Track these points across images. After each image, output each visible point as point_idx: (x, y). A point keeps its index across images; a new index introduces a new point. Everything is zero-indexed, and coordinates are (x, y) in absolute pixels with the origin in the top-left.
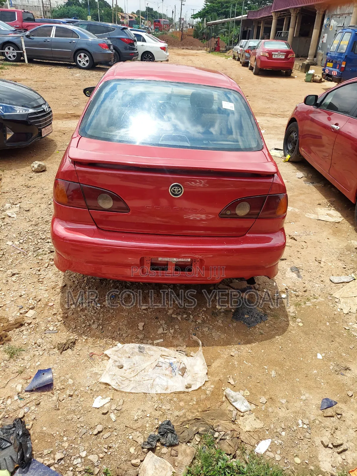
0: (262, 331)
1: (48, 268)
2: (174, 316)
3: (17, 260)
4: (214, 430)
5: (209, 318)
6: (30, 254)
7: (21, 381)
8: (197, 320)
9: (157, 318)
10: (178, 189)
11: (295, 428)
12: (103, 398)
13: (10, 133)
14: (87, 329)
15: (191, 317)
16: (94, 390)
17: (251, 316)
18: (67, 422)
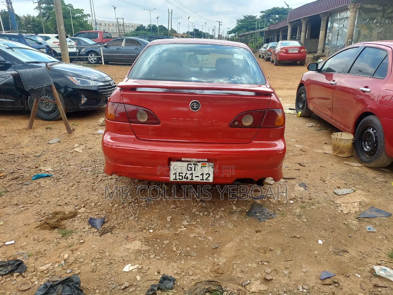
0: (270, 224)
1: (101, 182)
2: (197, 213)
3: (78, 177)
4: (222, 290)
5: (226, 215)
6: (88, 173)
7: (69, 252)
8: (216, 216)
9: (182, 214)
10: (196, 104)
11: (296, 291)
12: (132, 265)
13: (85, 99)
14: (125, 220)
15: (211, 214)
16: (126, 260)
17: (262, 214)
18: (100, 280)
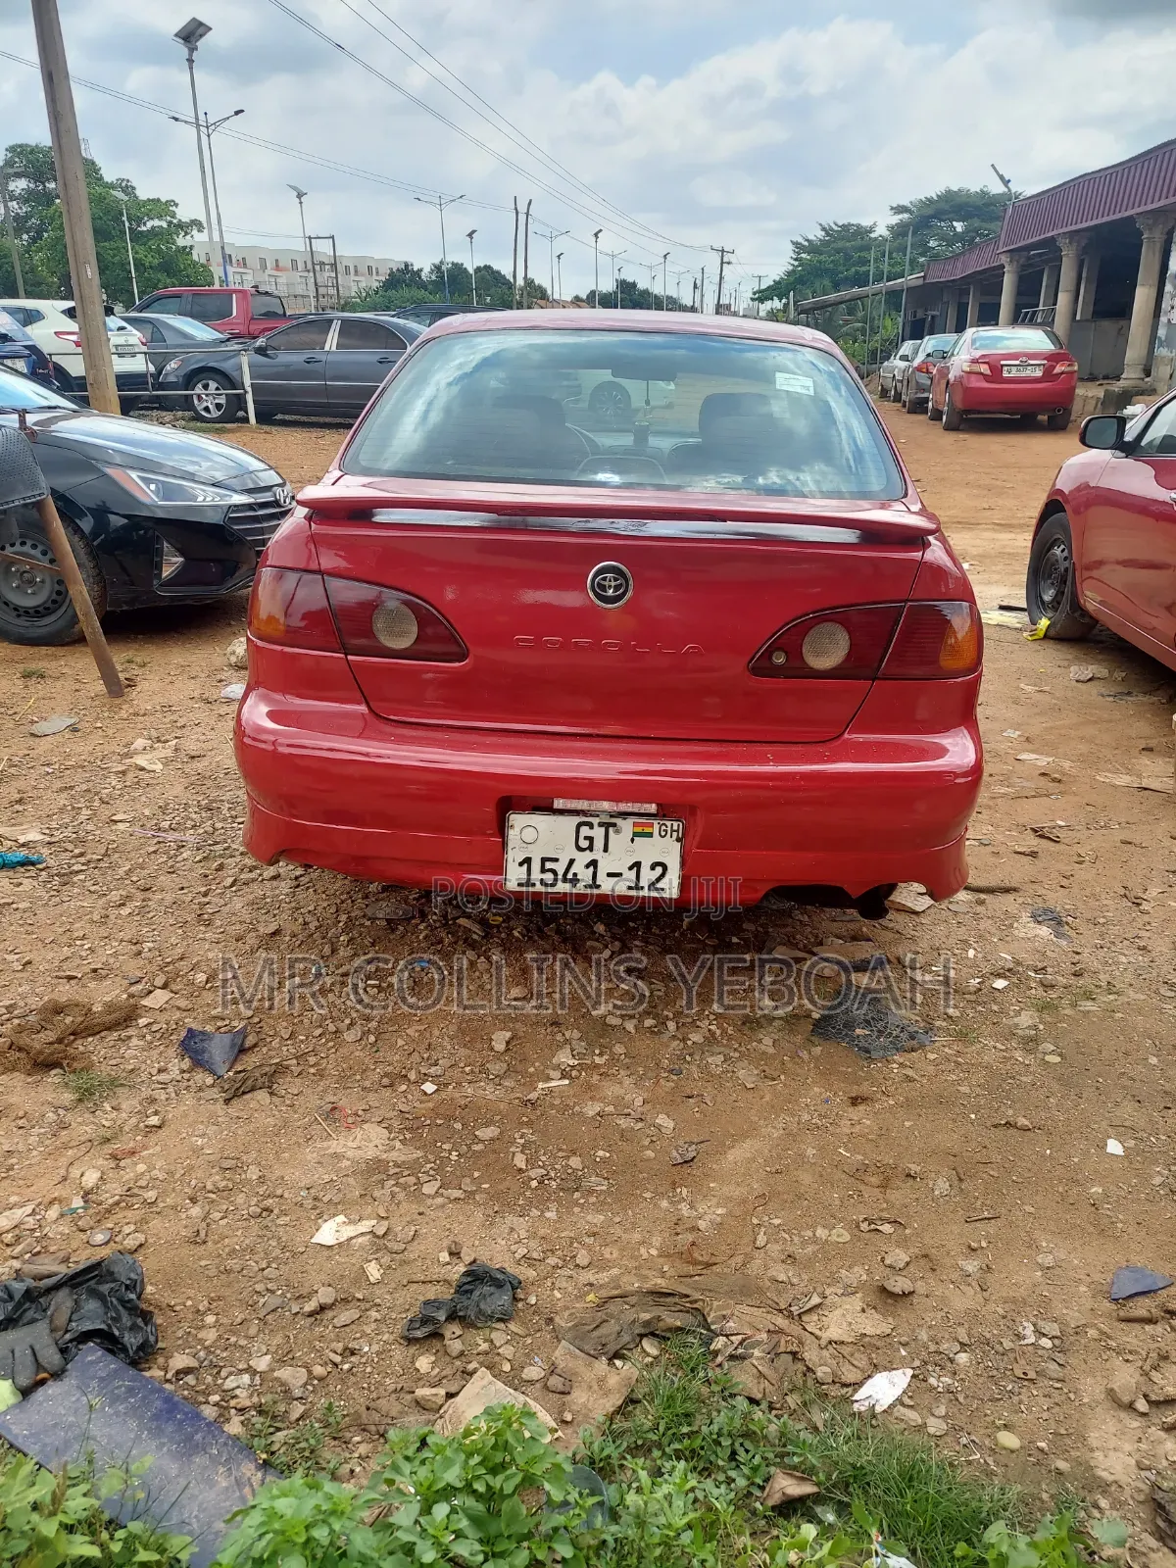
0: (910, 1072)
1: (234, 889)
2: (613, 1021)
3: (143, 869)
4: (709, 1330)
5: (730, 1032)
6: (185, 855)
7: (101, 1162)
8: (690, 1036)
9: (555, 1024)
10: (616, 580)
11: (1008, 1344)
12: (351, 1222)
13: (175, 559)
14: (327, 1041)
15: (671, 1025)
16: (326, 1199)
17: (879, 1031)
18: (223, 1277)
